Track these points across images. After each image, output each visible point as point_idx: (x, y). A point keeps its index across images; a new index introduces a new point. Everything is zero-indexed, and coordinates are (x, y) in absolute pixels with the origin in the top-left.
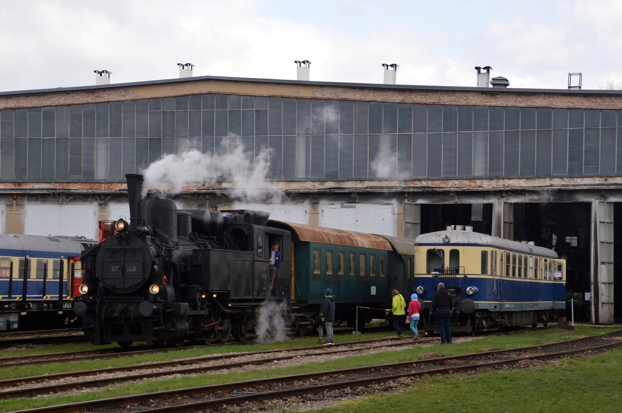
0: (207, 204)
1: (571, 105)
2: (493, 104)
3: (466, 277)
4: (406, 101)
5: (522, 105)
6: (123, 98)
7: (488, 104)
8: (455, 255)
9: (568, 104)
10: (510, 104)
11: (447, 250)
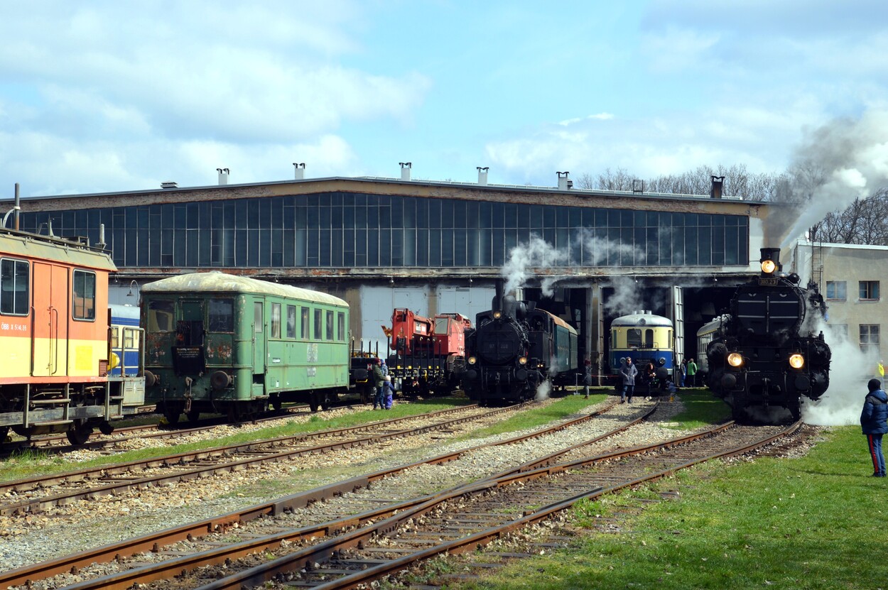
0: (337, 287)
1: (648, 208)
2: (585, 205)
3: (658, 350)
4: (512, 201)
5: (608, 207)
6: (260, 195)
7: (581, 205)
8: (650, 334)
9: (646, 207)
10: (599, 206)
11: (644, 330)
